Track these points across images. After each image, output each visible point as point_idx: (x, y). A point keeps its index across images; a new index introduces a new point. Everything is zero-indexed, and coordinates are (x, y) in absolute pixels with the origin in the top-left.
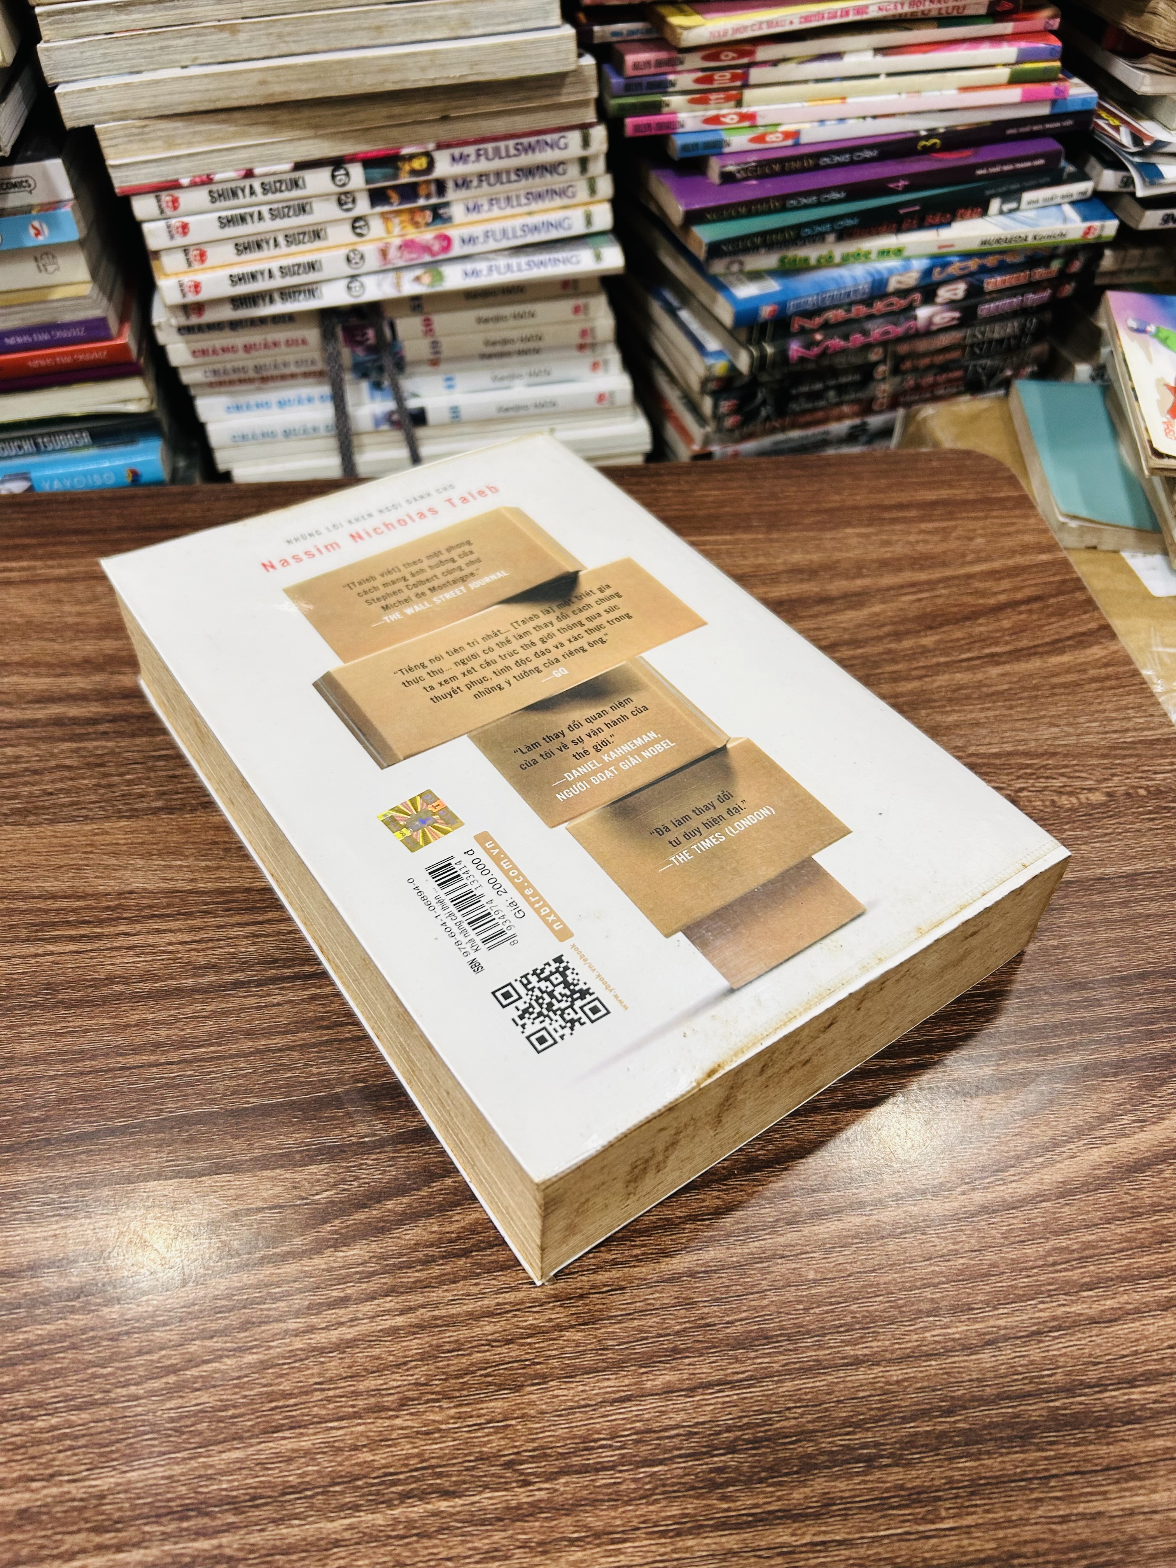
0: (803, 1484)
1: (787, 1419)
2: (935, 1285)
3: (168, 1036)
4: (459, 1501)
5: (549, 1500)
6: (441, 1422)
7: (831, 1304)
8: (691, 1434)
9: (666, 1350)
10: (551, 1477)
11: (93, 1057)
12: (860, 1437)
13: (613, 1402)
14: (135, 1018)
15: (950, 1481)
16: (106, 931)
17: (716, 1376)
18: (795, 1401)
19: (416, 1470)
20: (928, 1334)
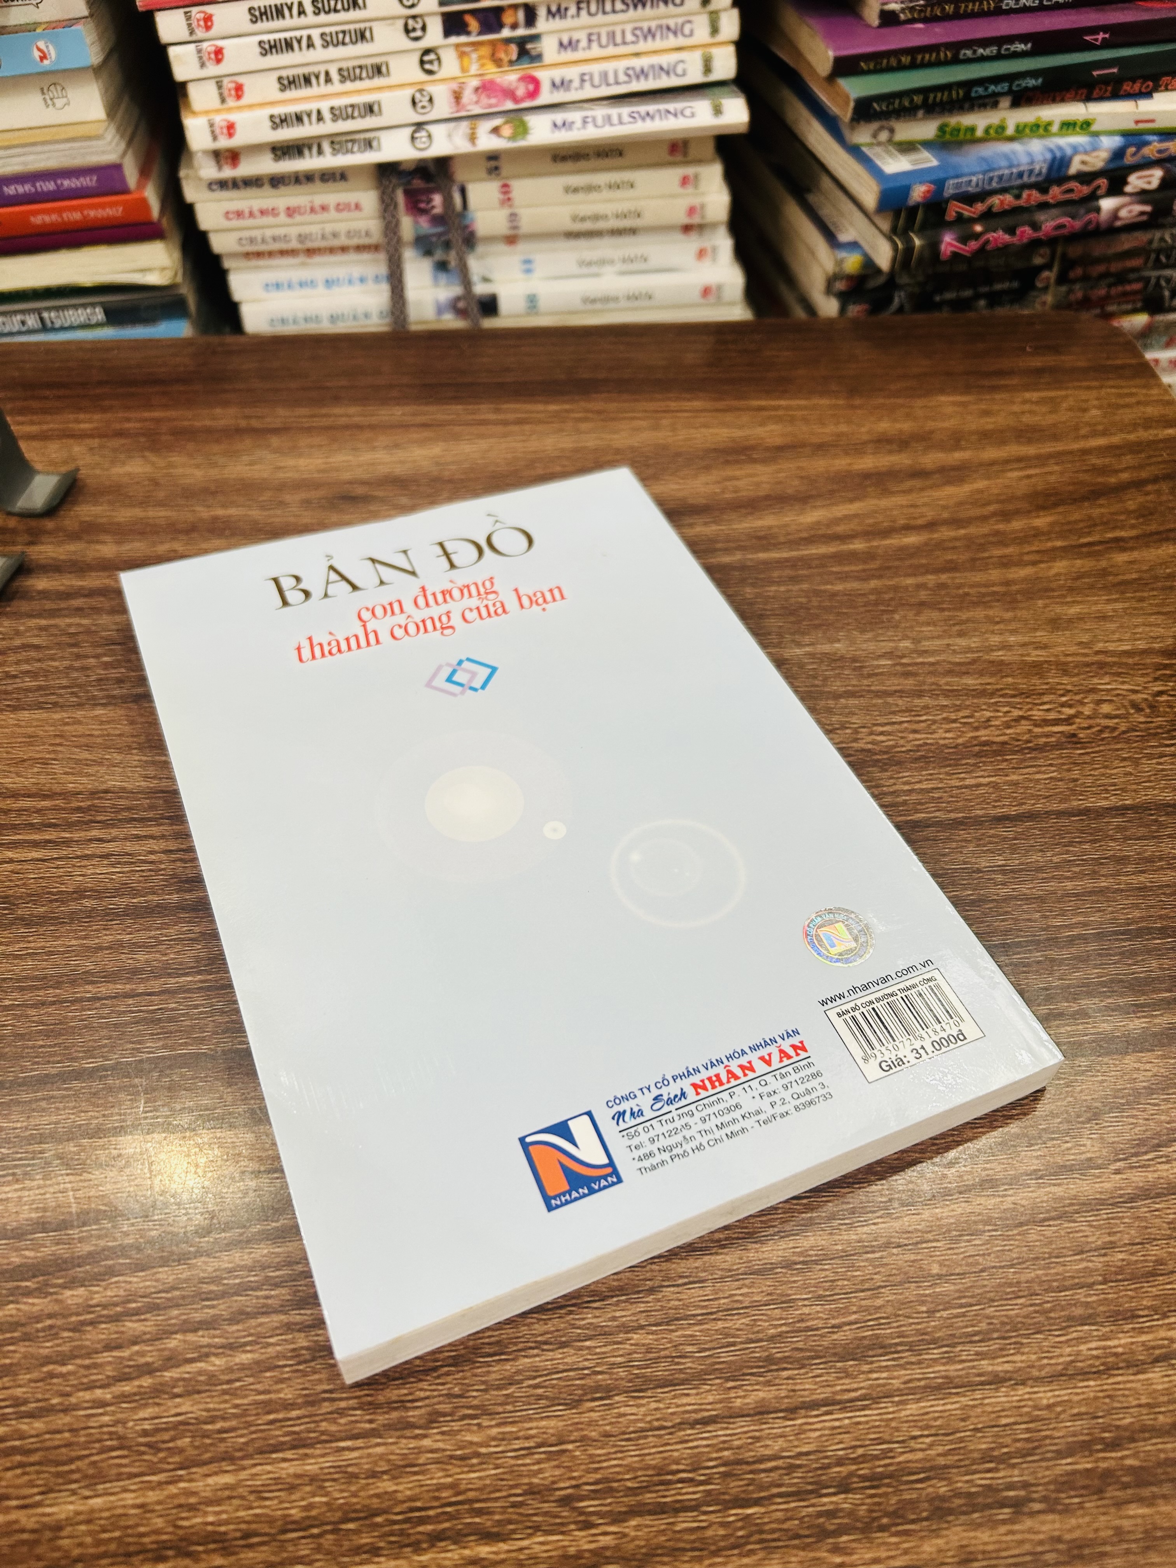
0: (935, 1533)
1: (912, 1451)
2: (1090, 1286)
3: (147, 961)
4: (503, 1546)
5: (617, 1548)
6: (480, 1445)
7: (961, 1306)
8: (792, 1468)
9: (759, 1359)
10: (619, 1518)
11: (58, 985)
12: (1004, 1475)
13: (693, 1424)
14: (107, 939)
15: (1119, 1531)
16: (76, 836)
17: (823, 1394)
18: (922, 1428)
19: (450, 1504)
20: (1083, 1347)
